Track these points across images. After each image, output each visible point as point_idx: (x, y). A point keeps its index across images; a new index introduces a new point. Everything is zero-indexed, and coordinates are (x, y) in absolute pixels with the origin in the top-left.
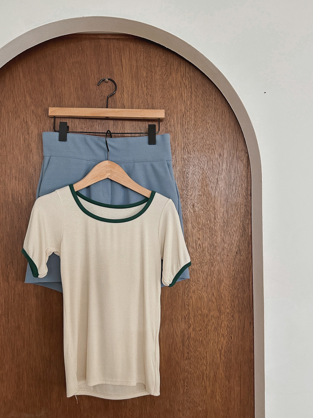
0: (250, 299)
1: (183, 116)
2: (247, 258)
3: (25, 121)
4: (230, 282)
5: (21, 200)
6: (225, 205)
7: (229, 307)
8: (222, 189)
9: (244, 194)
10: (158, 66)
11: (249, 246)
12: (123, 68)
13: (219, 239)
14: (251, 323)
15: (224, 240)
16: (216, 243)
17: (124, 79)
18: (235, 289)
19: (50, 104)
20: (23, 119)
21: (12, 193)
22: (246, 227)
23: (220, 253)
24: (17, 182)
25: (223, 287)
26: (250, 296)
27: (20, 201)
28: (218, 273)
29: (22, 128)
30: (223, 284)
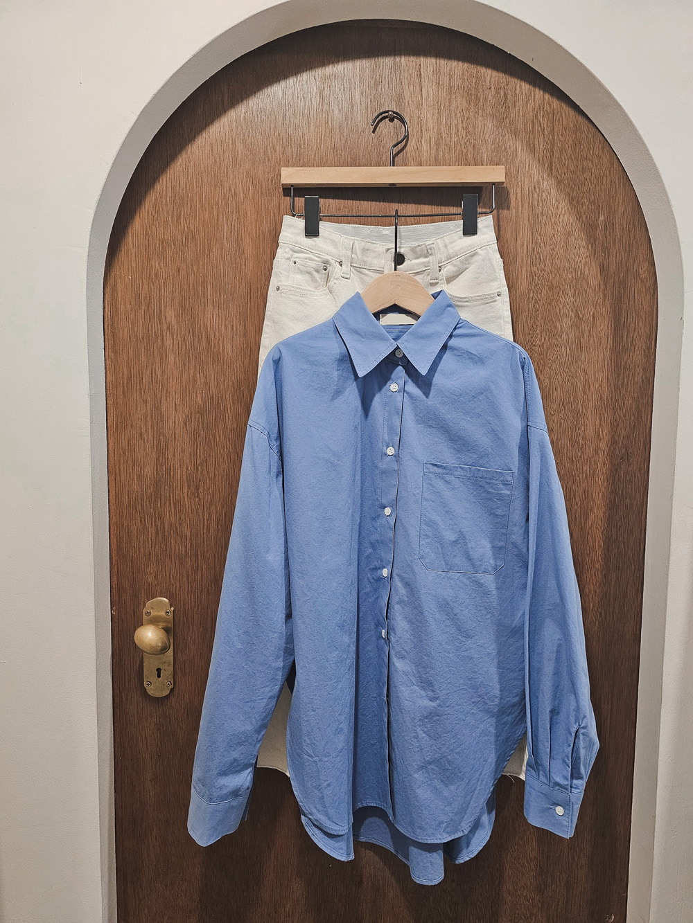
0: (640, 545)
1: (535, 188)
2: (640, 469)
3: (233, 192)
4: (604, 513)
5: (223, 347)
6: (606, 367)
7: (600, 558)
8: (602, 335)
9: (644, 347)
10: (491, 88)
11: (645, 448)
12: (423, 89)
13: (590, 432)
14: (638, 590)
15: (599, 435)
16: (584, 438)
17: (424, 113)
18: (614, 527)
19: (280, 159)
20: (228, 189)
21: (207, 332)
22: (643, 410)
23: (590, 460)
24: (217, 312)
25: (590, 523)
26: (640, 540)
27: (221, 348)
28: (584, 497)
29: (227, 205)
30: (592, 517)
